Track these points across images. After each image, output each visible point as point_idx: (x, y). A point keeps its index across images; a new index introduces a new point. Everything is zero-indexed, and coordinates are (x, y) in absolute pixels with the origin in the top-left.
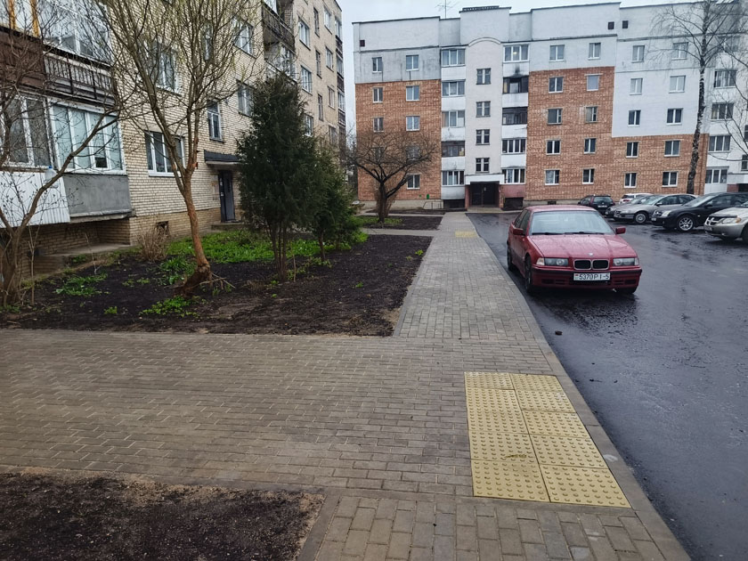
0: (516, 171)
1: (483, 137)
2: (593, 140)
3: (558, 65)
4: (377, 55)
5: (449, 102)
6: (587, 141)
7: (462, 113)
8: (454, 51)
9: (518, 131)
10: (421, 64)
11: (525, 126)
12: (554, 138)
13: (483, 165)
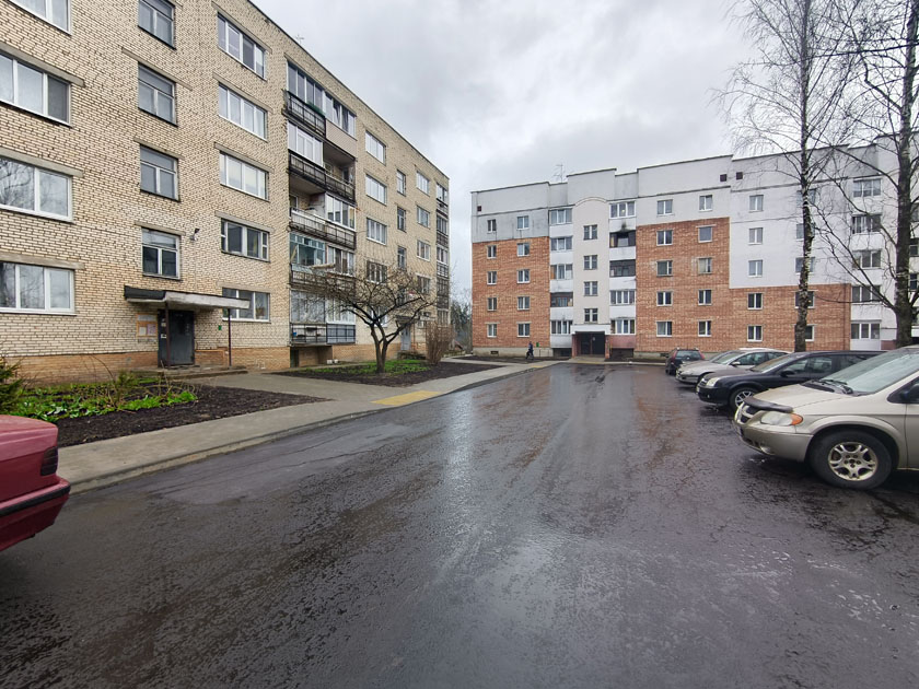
0: (626, 322)
1: (591, 288)
2: (709, 292)
3: (667, 219)
4: (491, 218)
5: (557, 257)
6: (701, 293)
7: (570, 267)
8: (563, 211)
9: (627, 283)
10: (530, 223)
11: (634, 278)
12: (665, 290)
13: (591, 315)
